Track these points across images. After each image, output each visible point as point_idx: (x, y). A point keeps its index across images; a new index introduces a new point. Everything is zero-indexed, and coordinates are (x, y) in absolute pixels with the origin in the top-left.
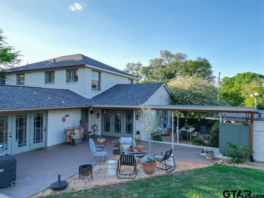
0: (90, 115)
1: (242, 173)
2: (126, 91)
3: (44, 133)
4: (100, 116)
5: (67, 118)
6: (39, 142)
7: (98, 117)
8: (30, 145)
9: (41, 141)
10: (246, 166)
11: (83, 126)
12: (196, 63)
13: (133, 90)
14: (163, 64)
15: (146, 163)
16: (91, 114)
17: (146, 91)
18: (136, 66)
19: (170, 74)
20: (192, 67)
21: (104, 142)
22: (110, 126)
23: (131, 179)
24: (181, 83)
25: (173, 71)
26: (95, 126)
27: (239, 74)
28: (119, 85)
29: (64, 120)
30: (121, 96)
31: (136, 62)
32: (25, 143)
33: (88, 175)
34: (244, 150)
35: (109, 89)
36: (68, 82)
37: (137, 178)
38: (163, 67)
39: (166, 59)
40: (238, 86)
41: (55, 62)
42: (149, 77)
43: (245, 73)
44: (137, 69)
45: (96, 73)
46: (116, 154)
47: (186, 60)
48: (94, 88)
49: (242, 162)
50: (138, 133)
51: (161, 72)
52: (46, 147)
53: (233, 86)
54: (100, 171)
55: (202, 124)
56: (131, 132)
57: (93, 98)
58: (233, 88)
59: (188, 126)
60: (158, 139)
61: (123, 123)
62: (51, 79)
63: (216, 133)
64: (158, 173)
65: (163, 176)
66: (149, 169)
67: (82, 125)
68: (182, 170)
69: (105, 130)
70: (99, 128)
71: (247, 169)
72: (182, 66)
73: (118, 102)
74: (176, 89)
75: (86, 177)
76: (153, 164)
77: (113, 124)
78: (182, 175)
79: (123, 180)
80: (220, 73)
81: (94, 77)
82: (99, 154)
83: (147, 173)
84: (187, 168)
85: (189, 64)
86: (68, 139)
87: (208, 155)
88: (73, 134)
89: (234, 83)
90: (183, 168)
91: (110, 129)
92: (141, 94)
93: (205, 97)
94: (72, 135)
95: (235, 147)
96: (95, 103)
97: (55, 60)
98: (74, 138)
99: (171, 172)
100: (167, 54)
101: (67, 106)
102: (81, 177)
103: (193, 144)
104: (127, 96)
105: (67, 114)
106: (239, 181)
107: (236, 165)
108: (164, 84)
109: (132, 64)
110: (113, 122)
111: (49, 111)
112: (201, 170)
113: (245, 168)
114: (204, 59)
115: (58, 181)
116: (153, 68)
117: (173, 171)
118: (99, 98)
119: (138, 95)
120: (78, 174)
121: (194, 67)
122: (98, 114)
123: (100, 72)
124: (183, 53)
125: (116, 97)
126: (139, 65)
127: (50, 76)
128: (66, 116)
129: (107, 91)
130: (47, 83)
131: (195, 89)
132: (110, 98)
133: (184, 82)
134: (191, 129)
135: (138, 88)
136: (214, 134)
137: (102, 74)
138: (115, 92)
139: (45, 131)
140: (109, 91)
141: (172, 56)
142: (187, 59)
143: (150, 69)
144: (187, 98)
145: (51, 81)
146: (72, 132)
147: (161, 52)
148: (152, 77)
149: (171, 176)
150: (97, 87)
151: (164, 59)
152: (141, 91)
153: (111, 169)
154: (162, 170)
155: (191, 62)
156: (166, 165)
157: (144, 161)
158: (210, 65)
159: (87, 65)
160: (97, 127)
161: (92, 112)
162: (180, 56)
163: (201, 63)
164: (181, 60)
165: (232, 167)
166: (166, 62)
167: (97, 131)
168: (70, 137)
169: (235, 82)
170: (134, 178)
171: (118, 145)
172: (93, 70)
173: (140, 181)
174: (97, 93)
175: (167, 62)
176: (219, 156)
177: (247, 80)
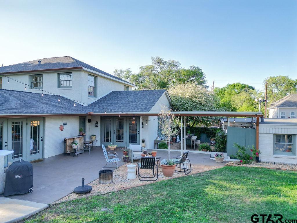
0: (87, 124)
1: (252, 171)
2: (126, 98)
3: (41, 142)
4: (99, 125)
5: (64, 126)
6: (36, 153)
7: (97, 126)
8: (26, 156)
9: (38, 152)
10: (255, 166)
11: (83, 135)
12: (189, 71)
13: (134, 97)
14: (155, 72)
15: (166, 165)
16: (89, 123)
17: (148, 98)
18: (125, 73)
19: (163, 83)
20: (185, 76)
21: (115, 149)
22: (110, 136)
23: (153, 181)
24: (181, 91)
25: (166, 80)
26: (94, 136)
27: (229, 85)
28: (116, 92)
29: (61, 129)
30: (121, 103)
31: (124, 69)
32: (21, 154)
33: (109, 180)
34: (252, 151)
35: (105, 96)
36: (60, 87)
37: (159, 180)
38: (155, 75)
39: (158, 66)
40: (229, 97)
41: (40, 64)
42: (139, 86)
43: (235, 84)
44: (127, 77)
45: (92, 77)
46: (126, 162)
47: (178, 68)
48: (89, 95)
49: (250, 163)
50: (143, 141)
51: (154, 80)
52: (44, 159)
53: (223, 97)
54: (117, 176)
55: (202, 133)
56: (135, 141)
57: (90, 105)
58: (223, 99)
59: (191, 135)
60: (165, 147)
61: (126, 132)
62: (37, 83)
63: (223, 138)
64: (176, 175)
65: (182, 177)
66: (168, 171)
67: (81, 134)
68: (198, 172)
69: (105, 140)
70: (99, 138)
71: (256, 168)
72: (175, 74)
73: (121, 109)
74: (176, 97)
75: (108, 182)
76: (173, 166)
77: (114, 133)
78: (200, 175)
79: (145, 183)
80: (214, 83)
81: (90, 82)
82: (113, 161)
83: (166, 175)
84: (202, 170)
85: (183, 73)
86: (69, 150)
87: (218, 158)
88: (75, 143)
89: (224, 94)
90: (199, 171)
91: (110, 139)
92: (143, 101)
93: (205, 105)
94: (74, 145)
95: (243, 149)
96: (94, 110)
97: (39, 62)
98: (76, 147)
99: (188, 174)
100: (159, 61)
101: (67, 113)
102: (102, 182)
103: (200, 151)
104: (128, 103)
105: (65, 122)
106: (252, 177)
107: (245, 165)
108: (166, 91)
109: (120, 71)
110: (114, 131)
111: (46, 118)
112: (216, 171)
113: (253, 168)
114: (198, 67)
115: (81, 185)
116: (144, 76)
117: (190, 173)
118: (97, 106)
119: (141, 102)
120: (98, 179)
121: (188, 75)
122: (97, 123)
123: (96, 77)
124: (176, 60)
125: (116, 104)
126: (128, 72)
127: (36, 80)
128: (64, 124)
129: (105, 98)
130: (32, 88)
131: (196, 97)
132: (109, 105)
133: (183, 90)
134: (194, 138)
135: (139, 94)
136: (220, 139)
137: (99, 79)
138: (114, 99)
139: (42, 140)
140: (106, 98)
141: (164, 63)
142: (180, 67)
143: (141, 77)
144: (188, 106)
145: (37, 86)
146: (73, 142)
147: (153, 58)
148: (143, 86)
149: (190, 177)
150: (93, 94)
151: (156, 66)
152: (143, 98)
153: (130, 172)
154: (179, 172)
155: (184, 71)
156: (184, 168)
157: (163, 164)
158: (203, 74)
159: (84, 68)
160: (96, 137)
161: (90, 121)
162: (173, 64)
163: (194, 71)
164: (173, 68)
165: (242, 167)
166: (158, 70)
167: (96, 142)
168: (71, 147)
169: (226, 93)
170: (155, 180)
171: (127, 153)
172: (90, 74)
173: (162, 182)
174: (94, 100)
175: (160, 70)
176: (227, 159)
177: (237, 91)
